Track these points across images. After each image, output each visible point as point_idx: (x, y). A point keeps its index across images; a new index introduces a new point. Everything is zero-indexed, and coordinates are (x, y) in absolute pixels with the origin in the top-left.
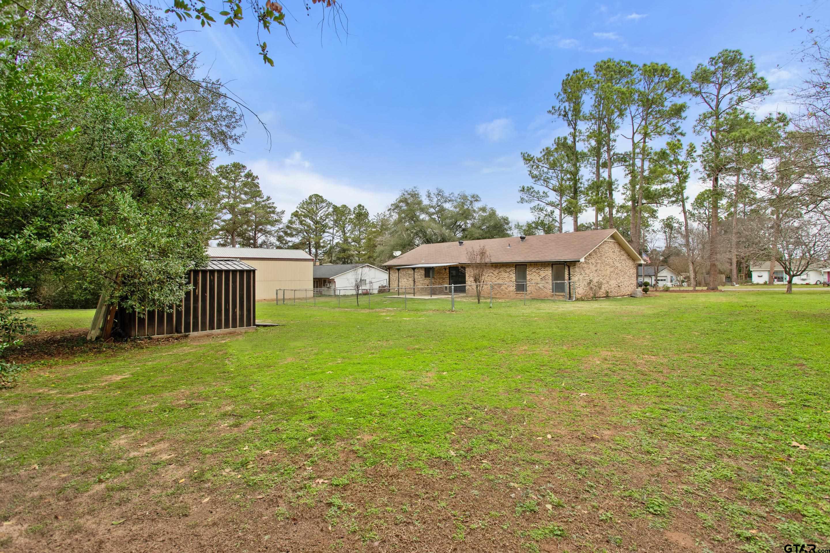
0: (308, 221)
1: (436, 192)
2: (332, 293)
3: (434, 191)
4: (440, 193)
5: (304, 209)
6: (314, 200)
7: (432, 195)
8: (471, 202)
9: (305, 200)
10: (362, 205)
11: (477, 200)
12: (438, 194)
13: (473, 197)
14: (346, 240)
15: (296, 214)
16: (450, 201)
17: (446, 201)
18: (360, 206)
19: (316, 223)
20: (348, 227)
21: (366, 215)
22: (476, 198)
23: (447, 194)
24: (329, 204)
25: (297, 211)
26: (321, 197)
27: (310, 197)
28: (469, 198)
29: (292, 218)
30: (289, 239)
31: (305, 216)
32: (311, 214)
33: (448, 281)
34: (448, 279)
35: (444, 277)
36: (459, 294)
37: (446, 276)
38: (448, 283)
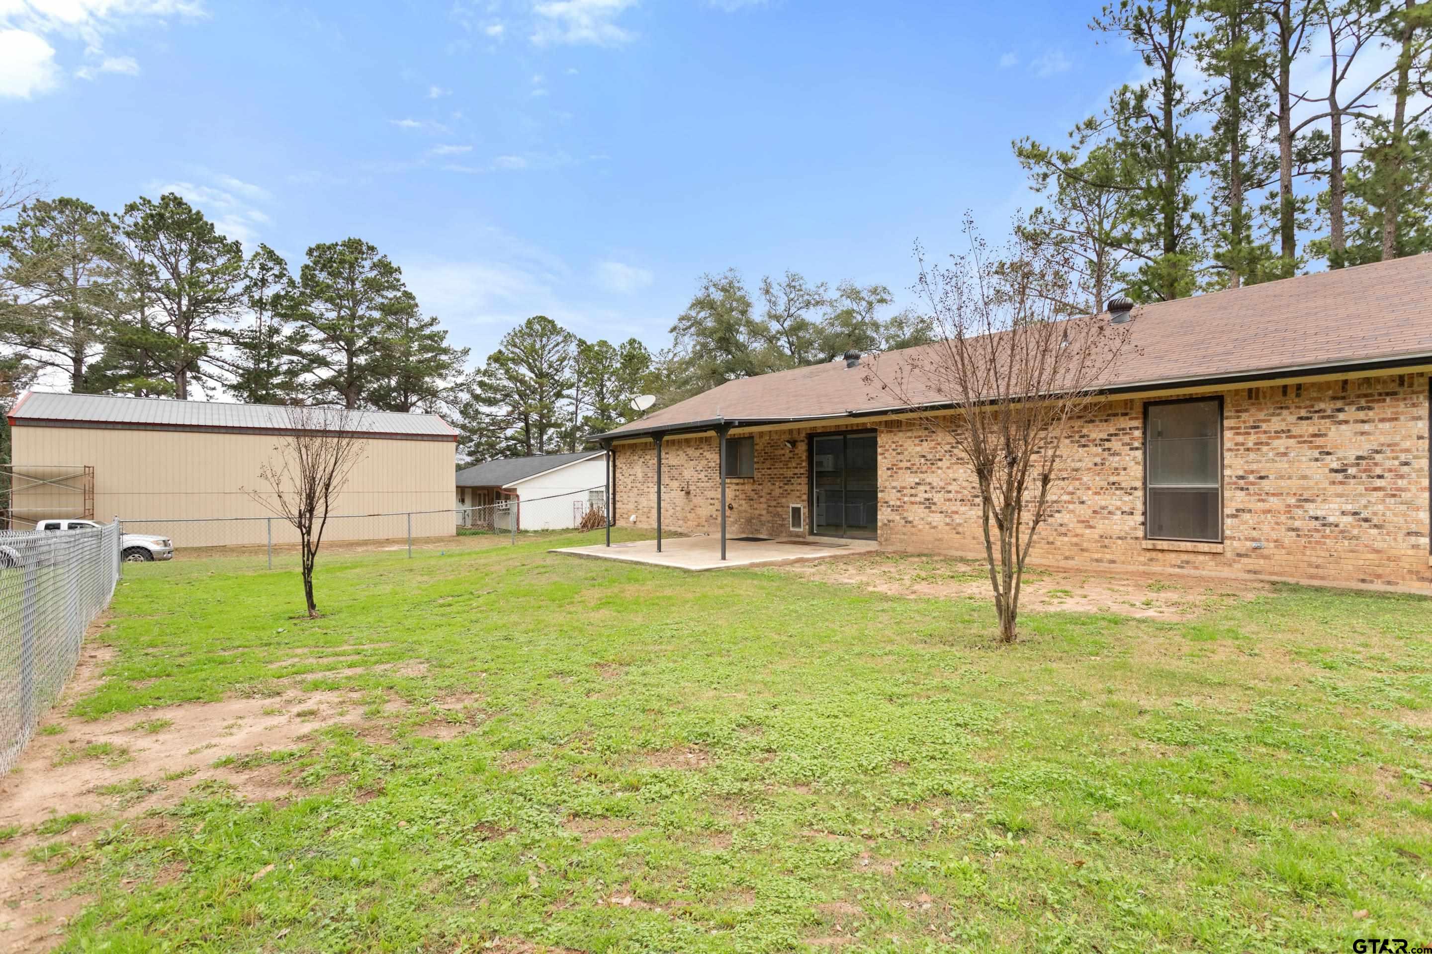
0: (523, 370)
1: (784, 281)
2: (512, 527)
3: (779, 279)
4: (793, 284)
5: (515, 346)
6: (537, 327)
7: (775, 290)
8: (870, 304)
9: (518, 328)
10: (638, 339)
11: (882, 301)
12: (789, 285)
13: (874, 291)
14: (604, 410)
15: (498, 358)
16: (817, 303)
17: (808, 304)
18: (632, 342)
19: (541, 375)
20: (610, 385)
21: (645, 360)
22: (880, 295)
23: (810, 285)
24: (568, 337)
25: (500, 352)
26: (552, 322)
27: (529, 323)
28: (864, 294)
29: (489, 364)
30: (484, 409)
31: (517, 361)
32: (531, 357)
33: (805, 488)
34: (804, 480)
35: (790, 473)
36: (849, 541)
37: (796, 471)
38: (805, 497)
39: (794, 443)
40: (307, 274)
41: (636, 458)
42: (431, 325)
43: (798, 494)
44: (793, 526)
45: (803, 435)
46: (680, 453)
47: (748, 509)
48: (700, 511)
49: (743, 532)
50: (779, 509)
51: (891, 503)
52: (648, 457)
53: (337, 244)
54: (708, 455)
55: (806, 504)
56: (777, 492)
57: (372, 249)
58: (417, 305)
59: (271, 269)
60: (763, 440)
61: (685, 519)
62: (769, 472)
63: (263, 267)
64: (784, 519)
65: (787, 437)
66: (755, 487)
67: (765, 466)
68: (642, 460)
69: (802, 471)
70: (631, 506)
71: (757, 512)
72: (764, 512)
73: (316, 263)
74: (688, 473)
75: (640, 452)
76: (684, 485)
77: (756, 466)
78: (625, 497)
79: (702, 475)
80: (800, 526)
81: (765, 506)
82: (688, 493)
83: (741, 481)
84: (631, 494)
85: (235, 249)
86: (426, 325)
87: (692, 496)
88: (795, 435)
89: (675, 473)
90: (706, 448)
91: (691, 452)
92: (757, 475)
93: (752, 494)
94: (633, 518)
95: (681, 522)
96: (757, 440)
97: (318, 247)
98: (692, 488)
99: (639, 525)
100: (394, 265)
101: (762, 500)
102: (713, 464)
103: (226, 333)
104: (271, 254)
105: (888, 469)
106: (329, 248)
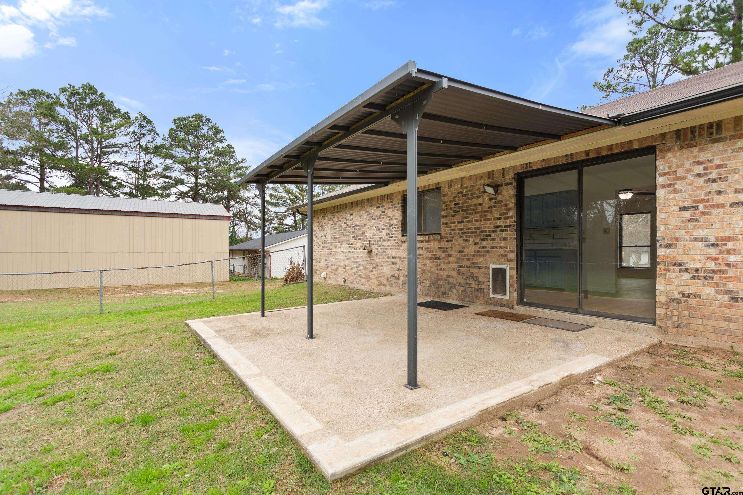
30: (272, 209)
33: (512, 245)
34: (511, 234)
35: (489, 226)
36: (591, 320)
37: (499, 223)
38: (513, 256)
39: (496, 187)
40: (172, 133)
41: (326, 221)
42: (242, 162)
43: (502, 251)
44: (494, 292)
45: (510, 176)
46: (363, 213)
47: (434, 269)
48: (381, 270)
49: (428, 295)
50: (474, 271)
51: (692, 265)
52: (335, 219)
53: (189, 117)
54: (389, 212)
55: (513, 264)
56: (471, 249)
57: (209, 120)
58: (234, 152)
59: (146, 126)
60: (453, 190)
61: (368, 278)
62: (461, 226)
63: (141, 126)
64: (480, 283)
65: (487, 181)
66: (442, 244)
67: (455, 219)
68: (331, 222)
69: (508, 222)
70: (323, 264)
71: (446, 273)
72: (454, 273)
73: (177, 127)
74: (370, 232)
75: (329, 216)
76: (367, 244)
77: (443, 220)
78: (318, 256)
79: (384, 234)
80: (505, 294)
81: (455, 266)
82: (370, 252)
83: (426, 238)
84: (323, 254)
85: (126, 117)
86: (239, 163)
87: (374, 254)
88: (498, 179)
89: (358, 232)
90: (388, 205)
91: (373, 211)
92: (444, 230)
93: (439, 253)
94: (323, 275)
95: (364, 280)
96: (445, 190)
97: (179, 119)
98: (373, 247)
99: (329, 281)
100: (220, 128)
101: (450, 259)
102: (395, 222)
103: (121, 164)
104: (144, 118)
105: (683, 209)
106: (185, 119)
